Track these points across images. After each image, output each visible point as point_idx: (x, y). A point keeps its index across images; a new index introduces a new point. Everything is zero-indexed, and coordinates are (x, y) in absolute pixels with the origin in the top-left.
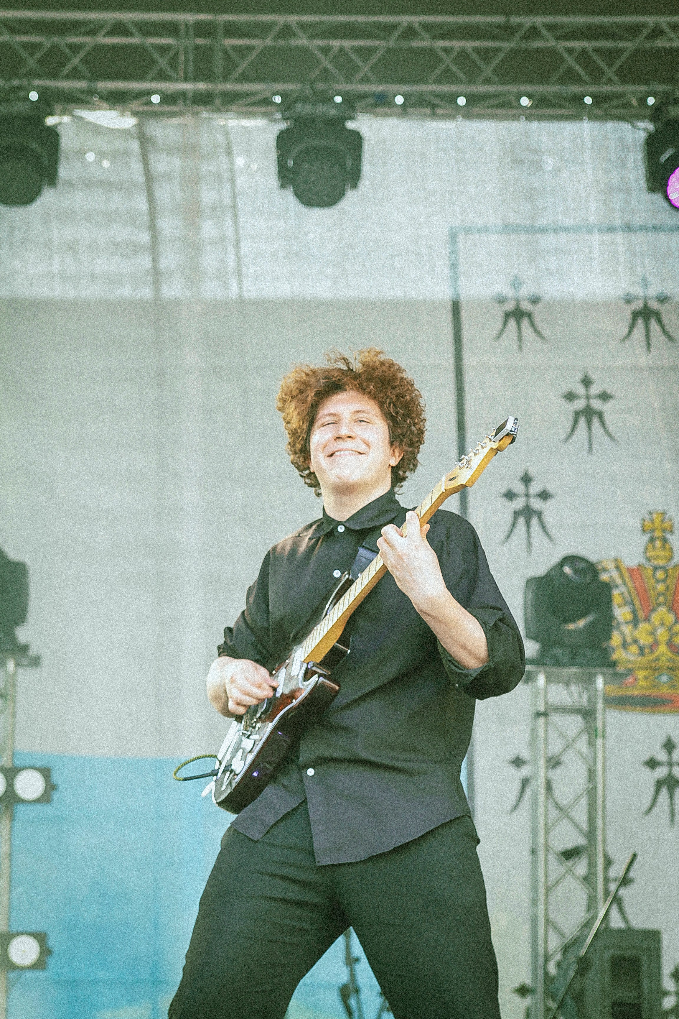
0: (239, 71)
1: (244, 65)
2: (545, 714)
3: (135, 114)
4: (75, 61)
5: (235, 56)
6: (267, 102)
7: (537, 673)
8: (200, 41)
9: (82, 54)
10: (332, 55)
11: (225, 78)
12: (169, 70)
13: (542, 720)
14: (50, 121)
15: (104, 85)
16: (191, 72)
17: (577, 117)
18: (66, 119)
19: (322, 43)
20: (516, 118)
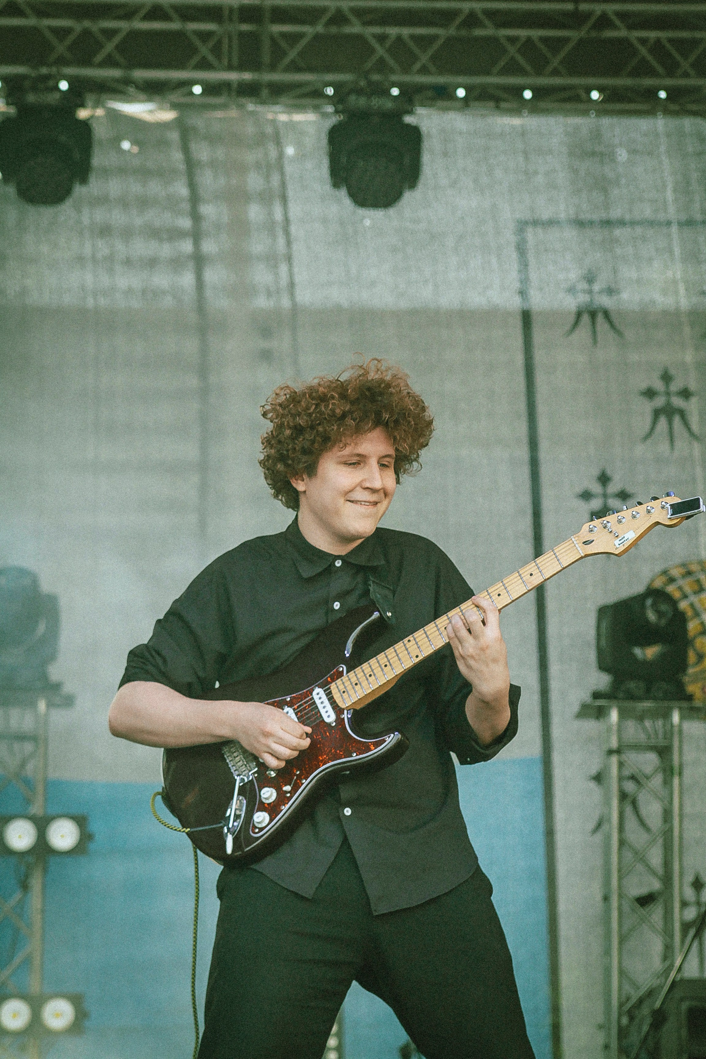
0: (287, 61)
1: (292, 54)
2: (618, 751)
3: (174, 106)
4: (109, 47)
5: (283, 44)
6: (318, 94)
7: (610, 707)
8: (245, 27)
9: (117, 40)
10: (388, 44)
11: (273, 67)
12: (211, 58)
13: (614, 759)
14: (83, 114)
15: (140, 74)
16: (235, 61)
17: (651, 113)
18: (100, 112)
19: (377, 30)
20: (585, 113)
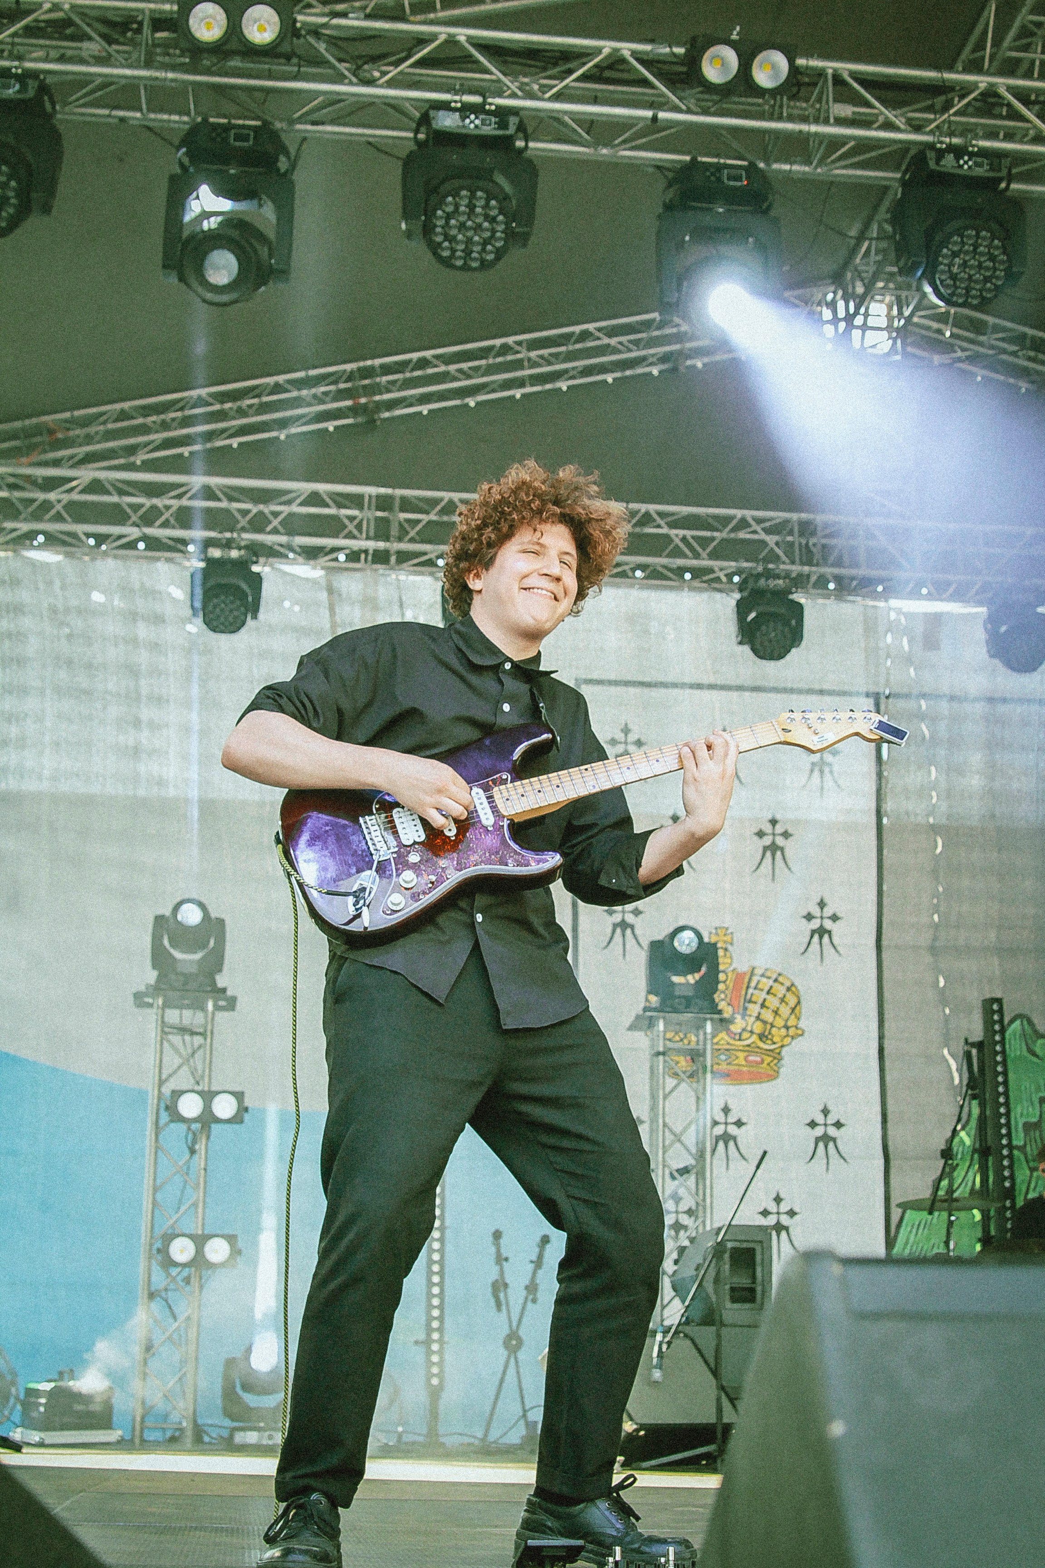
0: (409, 537)
1: (412, 533)
2: (664, 1054)
3: (323, 568)
4: (275, 522)
5: (406, 525)
6: (431, 563)
7: (658, 1018)
8: (379, 514)
9: (280, 518)
11: (400, 539)
12: (356, 532)
13: (661, 1058)
14: (255, 569)
15: (301, 540)
16: (372, 533)
17: (679, 588)
18: (267, 569)
20: (632, 586)
